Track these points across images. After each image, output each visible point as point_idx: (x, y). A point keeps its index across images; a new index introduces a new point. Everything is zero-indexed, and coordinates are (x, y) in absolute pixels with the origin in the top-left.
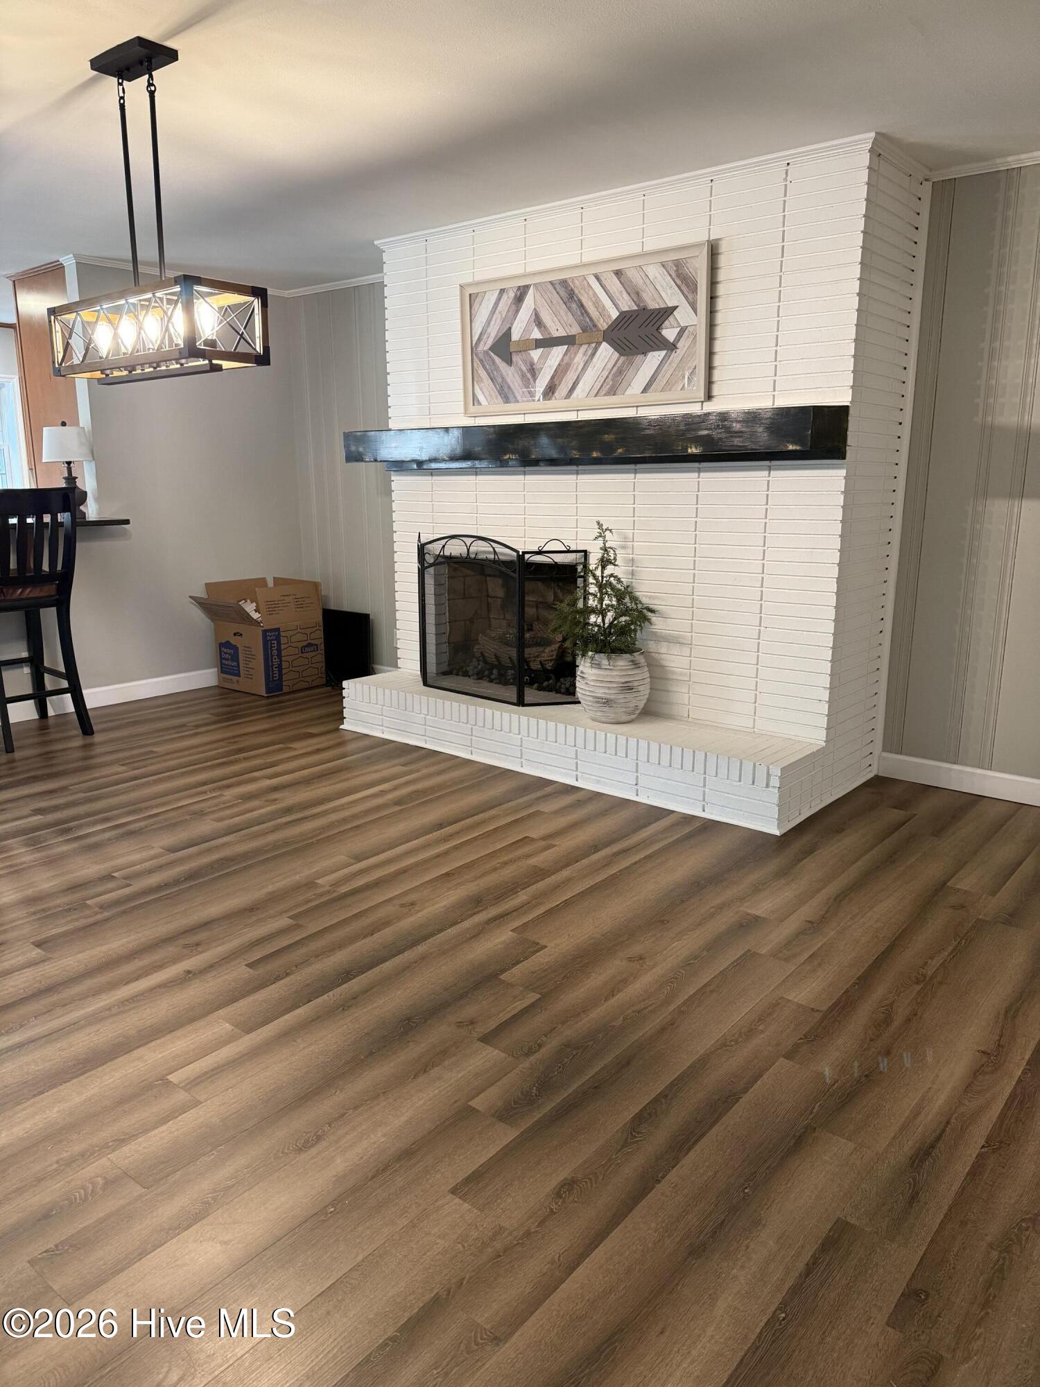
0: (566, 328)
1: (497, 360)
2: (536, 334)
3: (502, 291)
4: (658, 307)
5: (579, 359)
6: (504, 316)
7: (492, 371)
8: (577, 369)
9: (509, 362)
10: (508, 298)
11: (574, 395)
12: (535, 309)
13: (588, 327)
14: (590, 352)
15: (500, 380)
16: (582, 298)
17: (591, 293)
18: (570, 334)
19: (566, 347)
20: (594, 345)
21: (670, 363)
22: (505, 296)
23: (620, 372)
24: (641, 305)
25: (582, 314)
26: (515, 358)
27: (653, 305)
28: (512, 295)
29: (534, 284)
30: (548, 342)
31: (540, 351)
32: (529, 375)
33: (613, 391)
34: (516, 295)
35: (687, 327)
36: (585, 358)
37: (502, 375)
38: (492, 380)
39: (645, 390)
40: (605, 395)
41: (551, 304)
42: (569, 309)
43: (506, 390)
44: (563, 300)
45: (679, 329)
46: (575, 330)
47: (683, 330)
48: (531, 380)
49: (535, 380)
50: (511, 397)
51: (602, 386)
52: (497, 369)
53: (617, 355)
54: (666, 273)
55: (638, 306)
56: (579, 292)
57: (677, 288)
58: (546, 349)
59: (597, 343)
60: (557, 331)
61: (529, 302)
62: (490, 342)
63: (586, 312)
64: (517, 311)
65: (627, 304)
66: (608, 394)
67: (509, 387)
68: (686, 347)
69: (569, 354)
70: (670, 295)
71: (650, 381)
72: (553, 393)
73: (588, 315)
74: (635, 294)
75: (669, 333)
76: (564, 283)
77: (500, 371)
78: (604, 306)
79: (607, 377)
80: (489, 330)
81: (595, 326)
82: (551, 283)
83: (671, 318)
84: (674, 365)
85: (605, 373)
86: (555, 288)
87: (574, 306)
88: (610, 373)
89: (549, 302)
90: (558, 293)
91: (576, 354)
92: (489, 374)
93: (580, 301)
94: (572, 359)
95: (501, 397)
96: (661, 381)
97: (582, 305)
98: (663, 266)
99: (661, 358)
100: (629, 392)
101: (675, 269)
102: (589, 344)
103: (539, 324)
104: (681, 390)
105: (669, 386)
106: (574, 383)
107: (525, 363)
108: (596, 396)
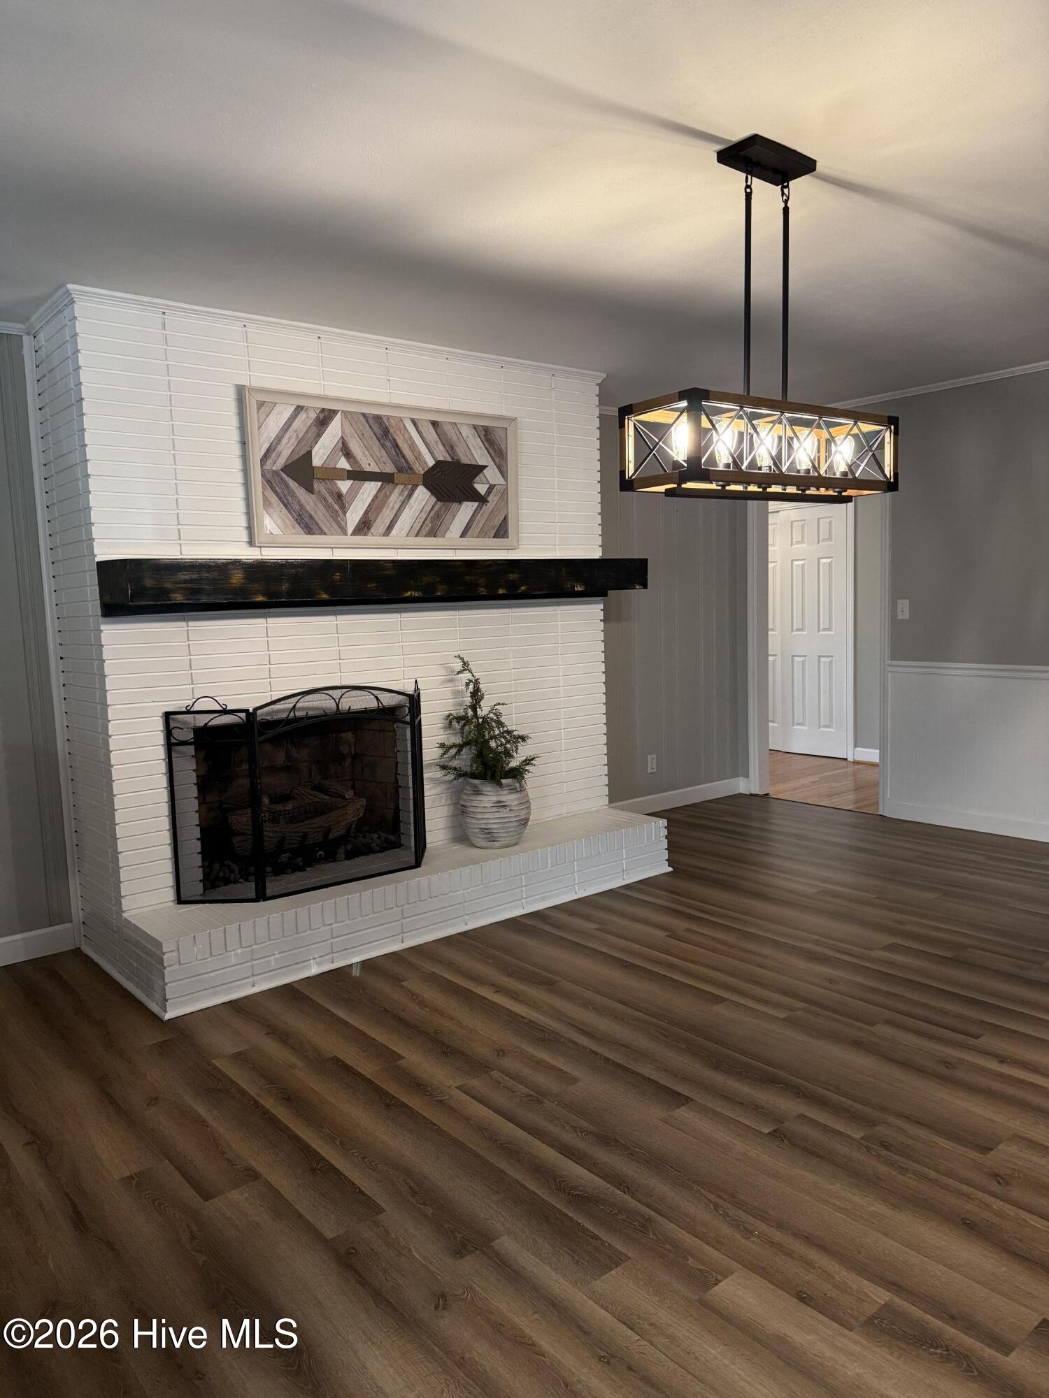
0: (379, 465)
1: (293, 484)
2: (344, 464)
3: (299, 409)
4: (469, 463)
5: (395, 497)
6: (300, 436)
7: (284, 494)
8: (393, 508)
9: (310, 490)
10: (308, 418)
11: (394, 532)
12: (342, 438)
13: (404, 467)
14: (406, 493)
15: (297, 507)
16: (396, 438)
17: (406, 435)
18: (384, 471)
19: (380, 484)
20: (410, 487)
21: (482, 514)
22: (302, 416)
23: (438, 516)
24: (455, 458)
25: (397, 454)
26: (316, 486)
27: (465, 460)
28: (313, 415)
29: (342, 411)
30: (358, 475)
31: (349, 483)
32: (336, 507)
33: (433, 533)
34: (318, 418)
35: (495, 485)
36: (402, 498)
37: (299, 502)
38: (285, 505)
39: (463, 536)
40: (425, 536)
41: (362, 437)
42: (383, 446)
43: (307, 519)
44: (376, 436)
45: (488, 486)
46: (389, 468)
47: (491, 488)
48: (340, 512)
49: (345, 513)
50: (314, 527)
51: (421, 527)
52: (292, 494)
53: (434, 499)
54: (476, 434)
55: (452, 458)
56: (395, 432)
57: (486, 451)
58: (356, 482)
59: (413, 485)
60: (369, 465)
61: (335, 429)
62: (281, 462)
63: (401, 453)
64: (319, 435)
65: (442, 455)
66: (428, 535)
67: (311, 516)
68: (495, 503)
69: (383, 491)
70: (479, 455)
71: (466, 527)
72: (369, 529)
73: (404, 457)
74: (450, 447)
75: (481, 488)
76: (378, 418)
77: (296, 497)
78: (420, 452)
79: (426, 519)
80: (279, 448)
81: (411, 468)
82: (363, 414)
83: (481, 475)
84: (486, 516)
85: (424, 516)
86: (368, 422)
87: (388, 444)
88: (428, 516)
89: (360, 433)
90: (370, 427)
91: (391, 493)
92: (280, 499)
93: (395, 440)
94: (387, 497)
95: (302, 528)
96: (476, 528)
97: (397, 446)
98: (475, 428)
99: (474, 509)
100: (448, 535)
101: (484, 433)
102: (405, 485)
103: (348, 454)
104: (494, 537)
105: (482, 534)
106: (392, 521)
107: (331, 493)
108: (416, 536)
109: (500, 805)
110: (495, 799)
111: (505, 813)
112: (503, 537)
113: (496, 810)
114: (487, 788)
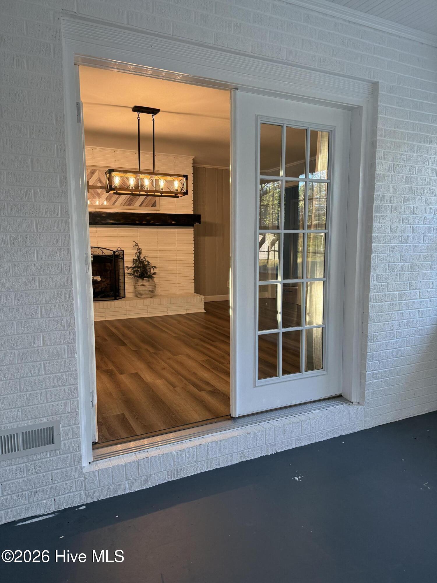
2: (99, 185)
8: (116, 197)
11: (116, 204)
12: (99, 177)
21: (147, 199)
23: (131, 201)
28: (89, 171)
29: (99, 170)
31: (101, 190)
32: (96, 197)
33: (129, 205)
34: (91, 172)
39: (140, 206)
40: (127, 206)
49: (99, 199)
51: (125, 203)
58: (103, 190)
61: (96, 175)
64: (91, 177)
71: (142, 203)
79: (127, 201)
84: (149, 200)
88: (128, 199)
96: (145, 203)
99: (144, 198)
100: (135, 205)
103: (100, 182)
104: (151, 207)
105: (147, 205)
106: (115, 201)
107: (95, 193)
108: (123, 205)
109: (143, 285)
110: (141, 283)
111: (144, 288)
112: (155, 207)
113: (141, 286)
114: (140, 280)
